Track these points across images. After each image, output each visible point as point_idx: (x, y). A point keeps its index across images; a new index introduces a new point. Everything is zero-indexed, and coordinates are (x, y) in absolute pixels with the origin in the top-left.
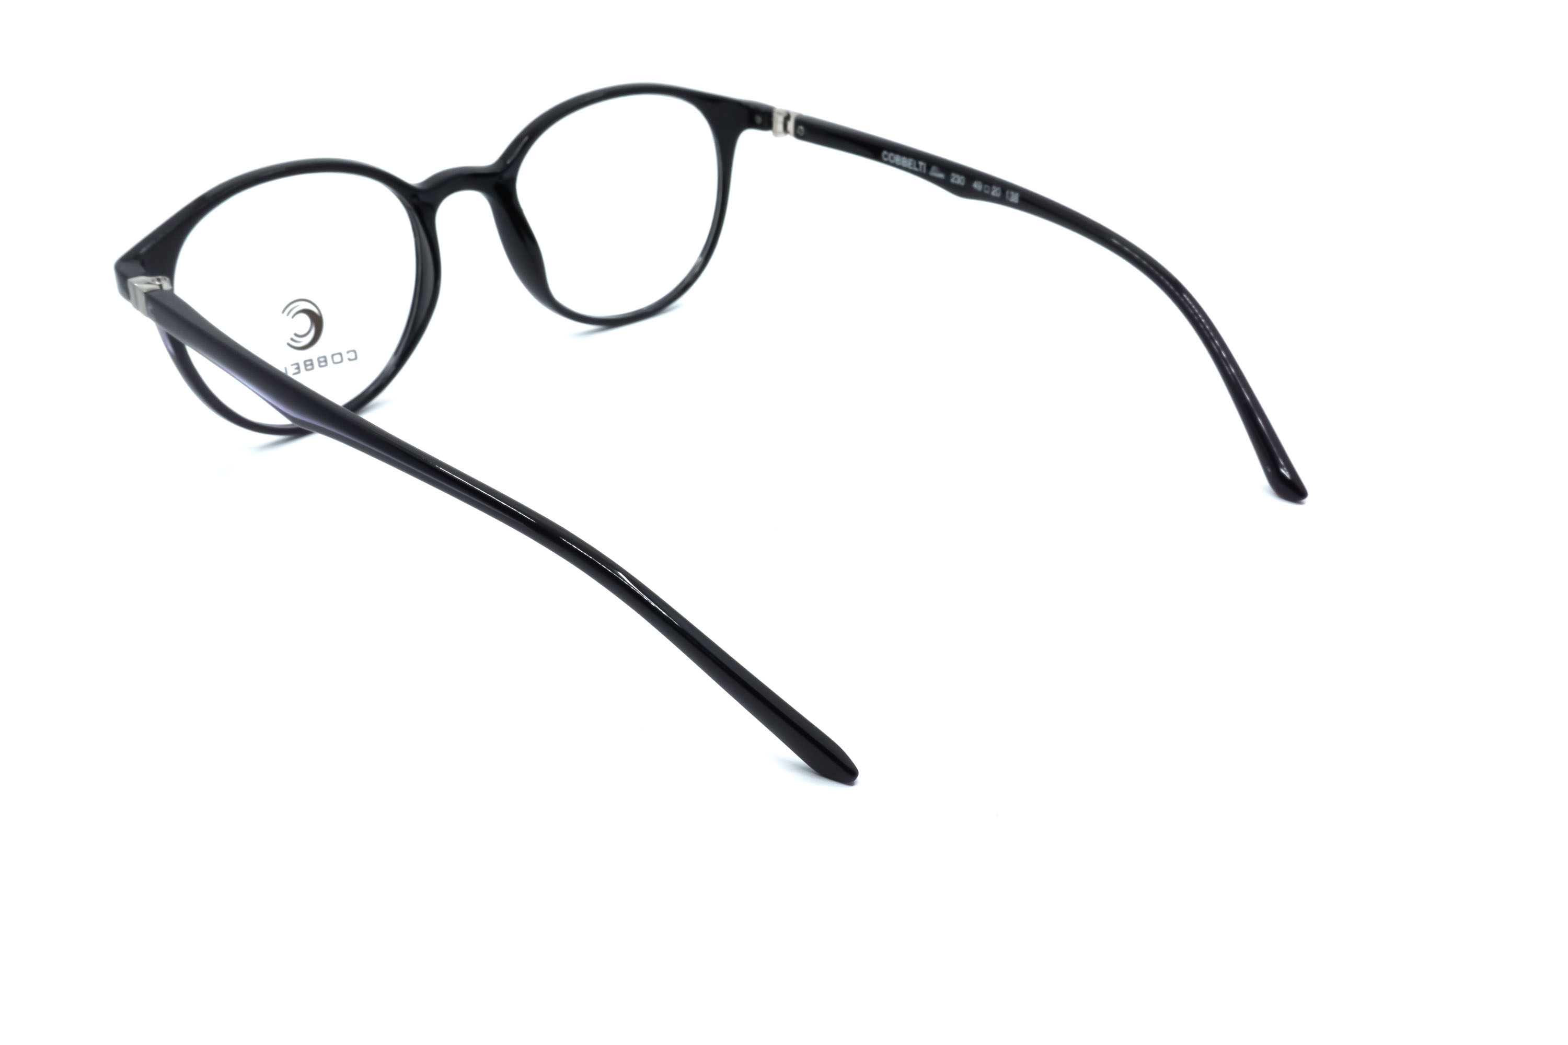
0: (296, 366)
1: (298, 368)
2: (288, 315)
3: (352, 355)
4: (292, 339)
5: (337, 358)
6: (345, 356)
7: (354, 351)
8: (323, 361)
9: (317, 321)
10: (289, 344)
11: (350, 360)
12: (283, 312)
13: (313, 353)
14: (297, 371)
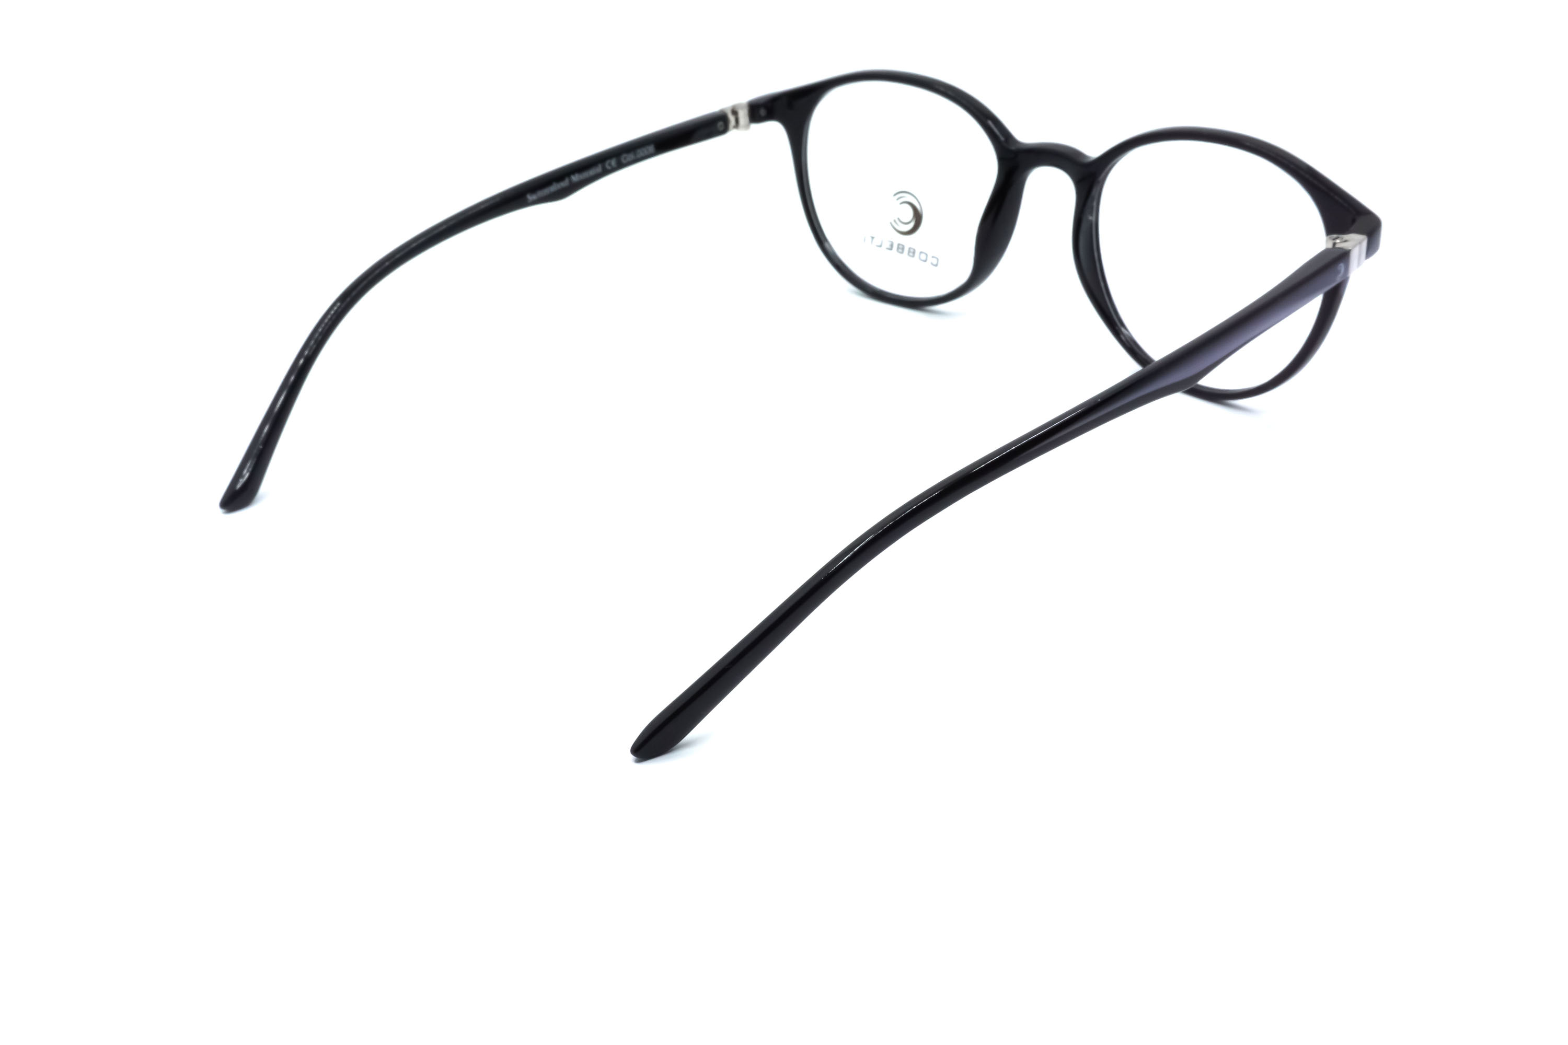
0: (889, 243)
1: (892, 246)
2: (898, 199)
3: (935, 262)
4: (895, 221)
5: (923, 257)
6: (930, 260)
7: (938, 259)
8: (912, 252)
9: (918, 217)
10: (891, 223)
11: (932, 264)
12: (895, 195)
13: (908, 241)
14: (889, 247)
